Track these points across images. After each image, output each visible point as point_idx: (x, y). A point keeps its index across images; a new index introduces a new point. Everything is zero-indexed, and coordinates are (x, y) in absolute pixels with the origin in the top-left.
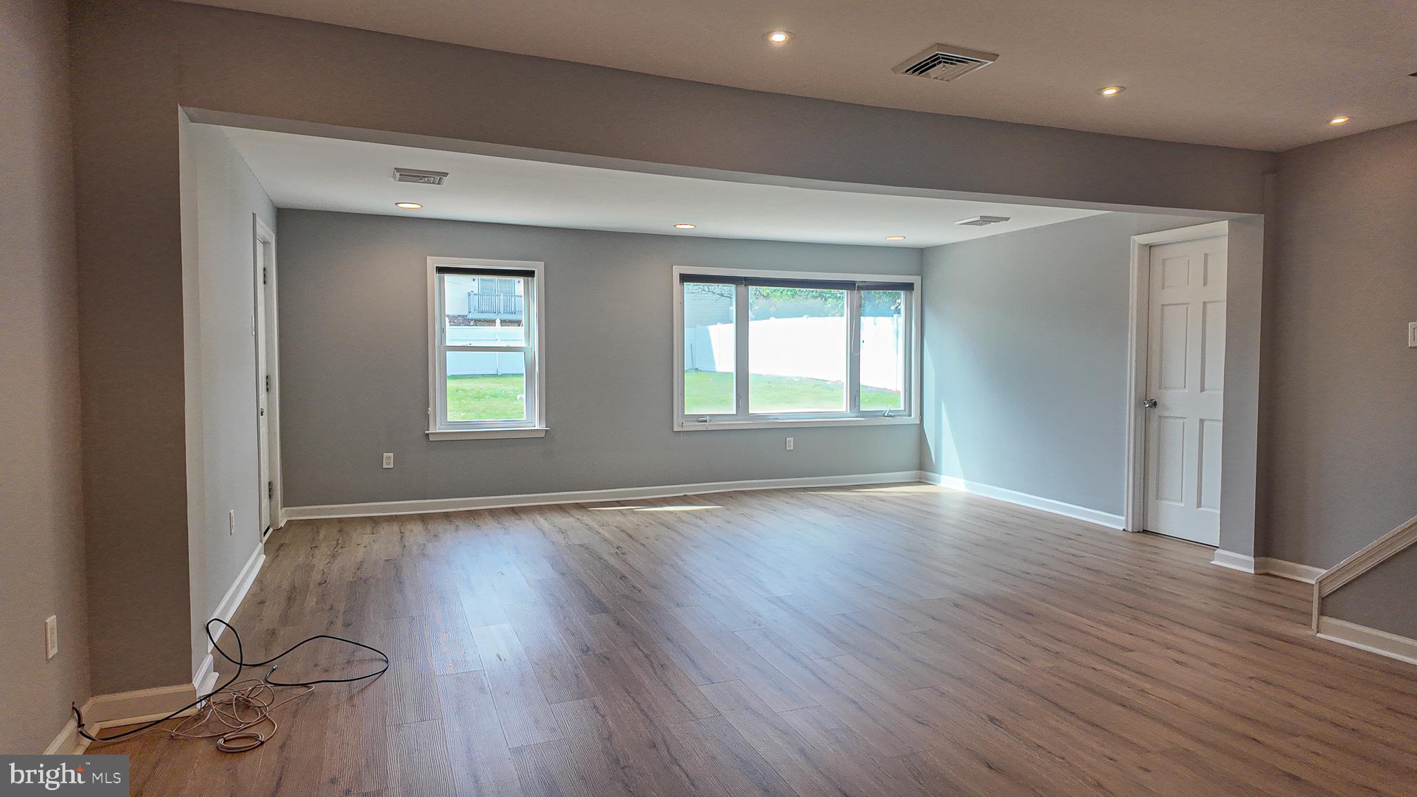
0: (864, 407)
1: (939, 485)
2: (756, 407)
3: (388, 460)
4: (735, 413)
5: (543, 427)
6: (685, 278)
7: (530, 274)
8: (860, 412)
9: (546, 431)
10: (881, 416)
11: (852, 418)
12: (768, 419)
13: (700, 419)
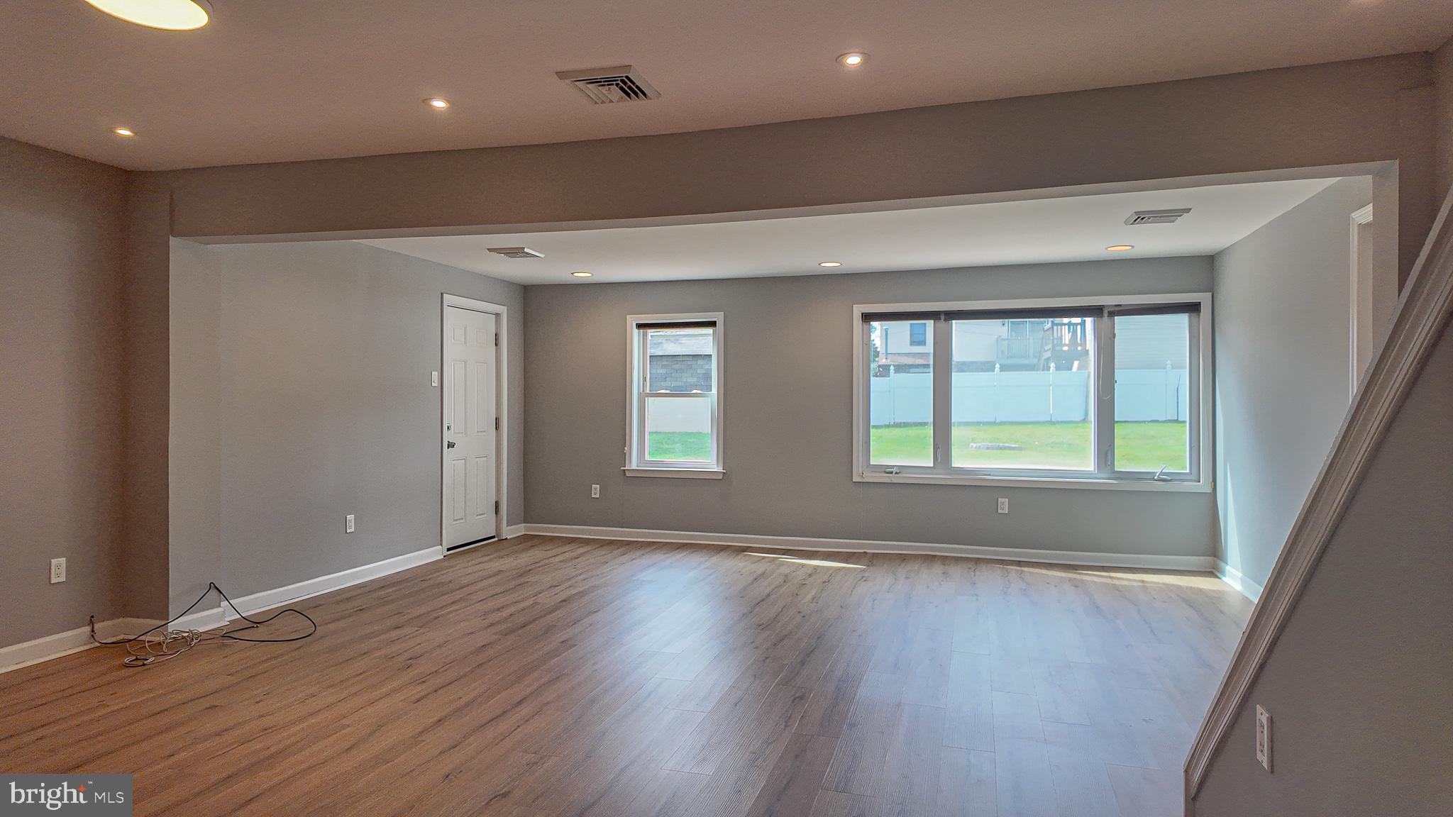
0: (1119, 466)
1: (1224, 579)
2: (960, 460)
3: (596, 490)
4: (932, 466)
5: (720, 469)
6: (868, 317)
7: (713, 324)
8: (1115, 472)
9: (724, 473)
10: (1150, 479)
11: (1102, 480)
12: (976, 475)
13: (887, 470)
